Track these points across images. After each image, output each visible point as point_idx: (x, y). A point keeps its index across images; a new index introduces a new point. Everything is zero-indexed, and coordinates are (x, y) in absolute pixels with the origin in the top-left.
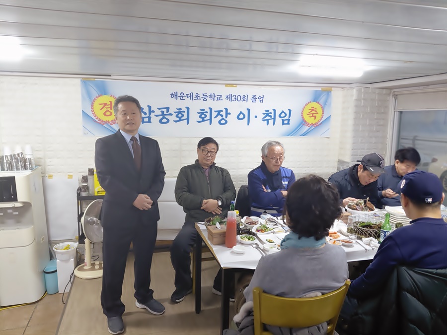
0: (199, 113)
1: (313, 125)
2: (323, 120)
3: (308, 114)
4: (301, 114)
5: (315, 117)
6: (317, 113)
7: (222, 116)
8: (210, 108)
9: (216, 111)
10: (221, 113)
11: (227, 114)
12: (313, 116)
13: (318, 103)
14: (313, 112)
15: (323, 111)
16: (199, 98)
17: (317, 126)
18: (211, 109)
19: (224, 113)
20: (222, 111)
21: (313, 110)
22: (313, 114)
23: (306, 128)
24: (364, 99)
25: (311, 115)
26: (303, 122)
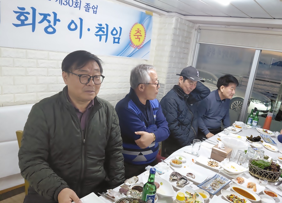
0: (16, 12)
1: (137, 47)
2: (145, 43)
3: (134, 35)
4: (129, 34)
5: (140, 39)
6: (141, 36)
7: (49, 22)
8: (32, 8)
9: (41, 14)
10: (48, 18)
11: (56, 20)
12: (138, 38)
13: (143, 26)
14: (138, 34)
15: (145, 34)
17: (140, 48)
18: (34, 10)
19: (51, 18)
20: (49, 15)
21: (138, 32)
22: (138, 36)
23: (132, 50)
24: (179, 29)
25: (136, 37)
26: (130, 43)
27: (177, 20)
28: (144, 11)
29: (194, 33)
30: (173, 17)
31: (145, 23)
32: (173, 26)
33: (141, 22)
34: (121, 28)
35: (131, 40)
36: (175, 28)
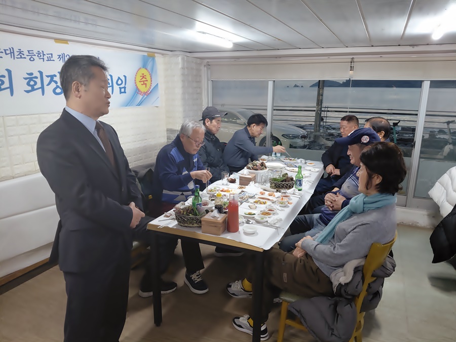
0: (26, 79)
1: (145, 93)
2: (152, 88)
3: (140, 82)
4: (134, 81)
5: (146, 84)
6: (147, 81)
7: (56, 82)
8: (39, 72)
9: (48, 76)
10: (55, 79)
12: (144, 84)
13: (147, 69)
14: (144, 79)
15: (151, 79)
16: (23, 56)
17: (148, 94)
18: (41, 73)
20: (55, 76)
21: (143, 77)
22: (144, 81)
23: (140, 97)
24: (187, 68)
25: (142, 83)
26: (137, 91)
27: (183, 59)
28: (146, 54)
29: (204, 70)
30: (177, 56)
31: (149, 67)
32: (180, 66)
33: (145, 66)
34: (125, 77)
35: (137, 88)
36: (182, 68)
